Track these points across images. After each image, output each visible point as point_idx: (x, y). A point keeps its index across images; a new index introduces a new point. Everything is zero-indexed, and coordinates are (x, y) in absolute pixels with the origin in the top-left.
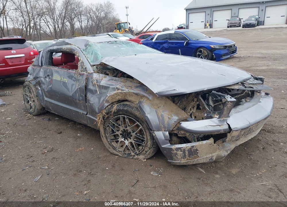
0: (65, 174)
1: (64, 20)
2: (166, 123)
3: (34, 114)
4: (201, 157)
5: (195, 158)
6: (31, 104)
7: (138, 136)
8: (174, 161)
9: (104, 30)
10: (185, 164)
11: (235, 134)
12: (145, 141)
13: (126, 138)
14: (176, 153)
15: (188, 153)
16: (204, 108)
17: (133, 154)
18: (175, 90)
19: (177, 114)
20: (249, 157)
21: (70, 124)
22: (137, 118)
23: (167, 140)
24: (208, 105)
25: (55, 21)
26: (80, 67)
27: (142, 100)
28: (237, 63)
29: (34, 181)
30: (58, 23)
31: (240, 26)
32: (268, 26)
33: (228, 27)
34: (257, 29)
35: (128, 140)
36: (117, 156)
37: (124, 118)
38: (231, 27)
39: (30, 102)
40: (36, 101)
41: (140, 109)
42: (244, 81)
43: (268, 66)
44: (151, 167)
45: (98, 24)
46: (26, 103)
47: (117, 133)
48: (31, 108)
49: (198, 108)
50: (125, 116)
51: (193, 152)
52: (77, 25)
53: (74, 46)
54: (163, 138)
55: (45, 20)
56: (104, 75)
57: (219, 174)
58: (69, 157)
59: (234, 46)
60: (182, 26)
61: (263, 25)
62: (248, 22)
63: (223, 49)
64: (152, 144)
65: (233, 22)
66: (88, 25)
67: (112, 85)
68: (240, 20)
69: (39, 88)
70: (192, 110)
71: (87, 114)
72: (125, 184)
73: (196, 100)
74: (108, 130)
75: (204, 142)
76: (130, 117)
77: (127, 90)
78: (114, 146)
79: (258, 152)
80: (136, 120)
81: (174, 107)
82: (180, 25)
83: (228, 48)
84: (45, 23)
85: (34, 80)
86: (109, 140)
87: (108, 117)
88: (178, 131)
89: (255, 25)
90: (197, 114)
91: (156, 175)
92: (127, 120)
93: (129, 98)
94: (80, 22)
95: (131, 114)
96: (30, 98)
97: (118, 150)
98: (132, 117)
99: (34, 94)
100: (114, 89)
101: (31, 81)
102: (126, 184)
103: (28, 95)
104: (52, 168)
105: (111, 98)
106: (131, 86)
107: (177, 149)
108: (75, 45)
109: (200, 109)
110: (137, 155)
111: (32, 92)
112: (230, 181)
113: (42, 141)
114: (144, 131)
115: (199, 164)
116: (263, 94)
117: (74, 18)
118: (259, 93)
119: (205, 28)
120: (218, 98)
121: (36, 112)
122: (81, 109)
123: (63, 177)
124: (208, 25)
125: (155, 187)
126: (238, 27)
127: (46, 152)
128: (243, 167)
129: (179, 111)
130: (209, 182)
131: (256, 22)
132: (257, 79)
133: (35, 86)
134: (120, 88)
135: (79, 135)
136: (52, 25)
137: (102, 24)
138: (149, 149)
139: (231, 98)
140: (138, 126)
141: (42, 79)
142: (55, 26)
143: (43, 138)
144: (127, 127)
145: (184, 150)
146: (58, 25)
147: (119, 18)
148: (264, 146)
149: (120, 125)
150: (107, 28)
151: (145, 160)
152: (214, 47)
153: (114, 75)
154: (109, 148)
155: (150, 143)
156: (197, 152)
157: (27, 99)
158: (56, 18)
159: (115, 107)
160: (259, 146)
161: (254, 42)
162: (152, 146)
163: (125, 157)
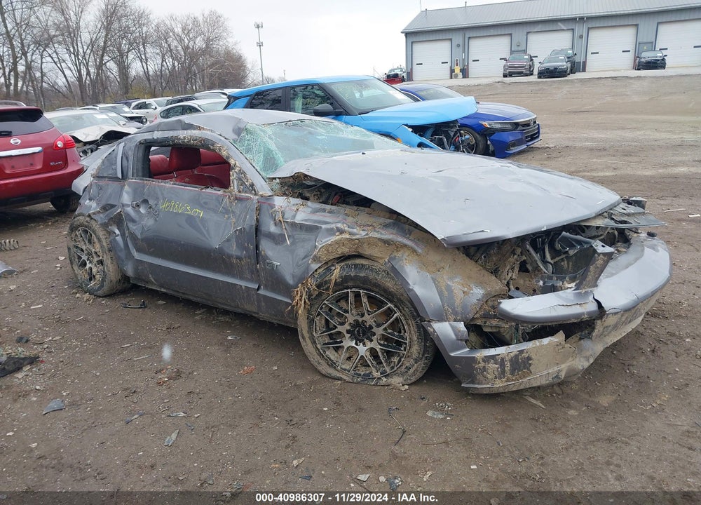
0: (232, 427)
1: (103, 56)
2: (457, 302)
3: (100, 293)
4: (535, 374)
5: (525, 377)
6: (91, 269)
7: (389, 333)
8: (476, 386)
9: (203, 82)
10: (501, 390)
11: (610, 321)
12: (406, 344)
13: (359, 340)
14: (484, 367)
15: (511, 365)
16: (537, 269)
17: (376, 374)
18: (483, 231)
19: (481, 284)
20: (628, 371)
21: (198, 315)
22: (391, 294)
23: (461, 340)
24: (545, 262)
25: (79, 59)
26: (235, 182)
27: (399, 255)
28: (545, 162)
29: (166, 444)
30: (87, 64)
31: (532, 74)
32: (595, 74)
33: (505, 76)
34: (572, 81)
35: (364, 344)
36: (339, 382)
37: (357, 295)
38: (511, 75)
39: (88, 265)
40: (107, 261)
41: (395, 273)
42: (611, 209)
43: (615, 169)
44: (424, 402)
45: (190, 67)
46: (77, 268)
47: (340, 329)
48: (92, 277)
49: (523, 268)
50: (361, 291)
51: (521, 364)
52: (136, 68)
53: (209, 133)
54: (453, 336)
55: (54, 55)
56: (299, 201)
57: (575, 408)
58: (227, 388)
59: (535, 122)
60: (396, 72)
61: (584, 70)
62: (551, 65)
63: (510, 130)
64: (422, 350)
65: (517, 64)
66: (163, 68)
67: (327, 223)
68: (532, 60)
69: (117, 232)
70: (510, 275)
71: (258, 289)
72: (378, 439)
73: (519, 251)
74: (317, 324)
75: (546, 341)
76: (372, 291)
77: (364, 233)
78: (330, 359)
79: (643, 358)
80: (385, 298)
81: (471, 267)
82: (391, 71)
83: (520, 128)
84: (55, 63)
85: (103, 211)
86: (319, 346)
87: (320, 294)
88: (484, 320)
89: (566, 72)
90: (521, 282)
91: (441, 416)
92: (365, 300)
93: (367, 251)
94: (144, 61)
95: (376, 285)
96: (89, 254)
97: (341, 368)
98: (377, 293)
99: (102, 247)
100: (331, 232)
101: (94, 214)
102: (381, 440)
103: (84, 248)
104: (196, 416)
105: (326, 252)
106: (370, 224)
107: (487, 359)
108: (212, 131)
109: (527, 271)
110: (386, 376)
111: (96, 240)
112: (600, 421)
113: (144, 355)
114: (404, 322)
115: (526, 390)
116: (644, 235)
117: (128, 52)
118: (635, 232)
119: (451, 78)
120: (575, 246)
121: (106, 288)
122: (242, 278)
123: (230, 433)
124: (457, 70)
125: (446, 443)
126: (526, 75)
127: (166, 379)
128: (621, 391)
129: (483, 276)
130: (558, 425)
131: (569, 65)
132: (629, 203)
133: (105, 225)
134: (346, 228)
135: (230, 338)
136: (72, 68)
137: (198, 66)
138: (416, 363)
139: (603, 246)
140: (389, 313)
141: (129, 210)
142: (79, 71)
143: (144, 348)
144: (363, 315)
145: (502, 359)
146: (87, 69)
147: (240, 52)
148: (653, 345)
149: (347, 312)
150: (212, 75)
151: (407, 387)
152: (490, 125)
153: (321, 201)
154: (319, 363)
155: (418, 348)
156: (530, 362)
157: (81, 258)
158: (81, 50)
159: (337, 272)
160: (642, 346)
161: (570, 112)
162: (423, 356)
163: (358, 383)
